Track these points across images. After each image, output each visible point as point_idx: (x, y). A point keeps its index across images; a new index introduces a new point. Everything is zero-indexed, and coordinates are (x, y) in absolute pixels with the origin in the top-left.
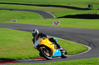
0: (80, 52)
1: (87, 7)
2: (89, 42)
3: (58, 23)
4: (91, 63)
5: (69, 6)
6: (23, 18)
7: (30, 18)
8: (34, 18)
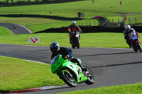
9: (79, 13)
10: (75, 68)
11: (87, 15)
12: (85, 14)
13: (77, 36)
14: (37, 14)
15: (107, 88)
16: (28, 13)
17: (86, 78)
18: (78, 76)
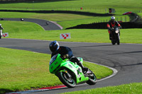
0: (102, 78)
1: (108, 12)
2: (113, 63)
3: (67, 36)
4: (121, 92)
5: (82, 11)
6: (17, 30)
7: (26, 30)
9: (110, 9)
10: (74, 68)
11: (118, 11)
12: (116, 10)
13: (117, 32)
14: (68, 10)
15: (138, 84)
16: (59, 9)
17: (87, 78)
18: (78, 77)
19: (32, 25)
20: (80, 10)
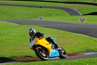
3: (84, 20)
6: (50, 15)
8: (61, 15)
14: (86, 2)
16: (79, 1)
19: (60, 11)
20: (94, 2)
